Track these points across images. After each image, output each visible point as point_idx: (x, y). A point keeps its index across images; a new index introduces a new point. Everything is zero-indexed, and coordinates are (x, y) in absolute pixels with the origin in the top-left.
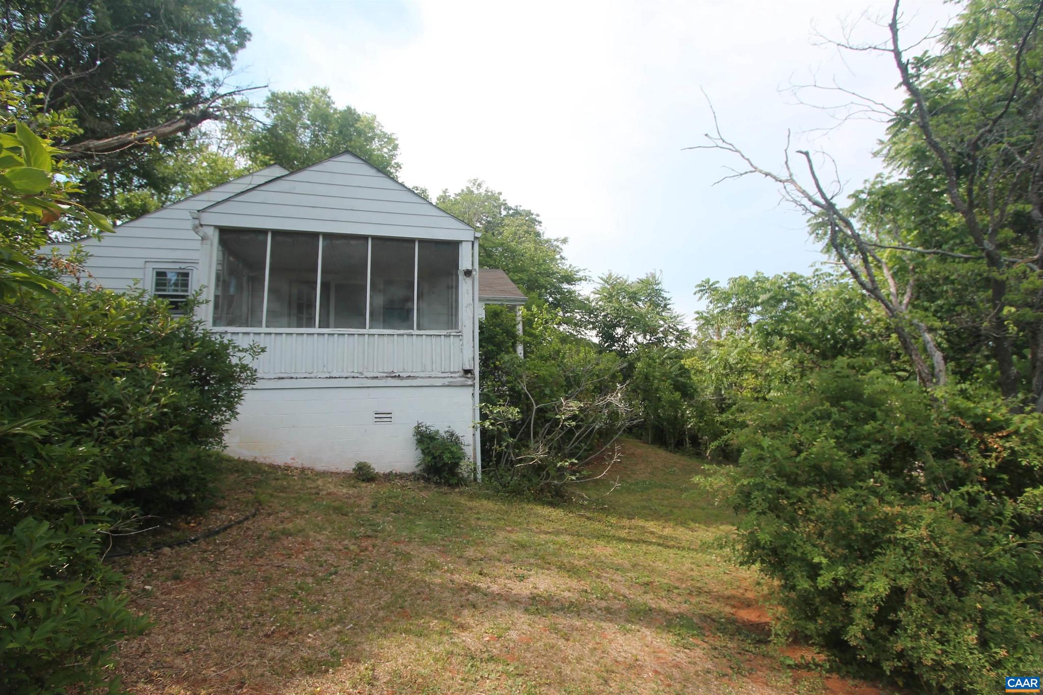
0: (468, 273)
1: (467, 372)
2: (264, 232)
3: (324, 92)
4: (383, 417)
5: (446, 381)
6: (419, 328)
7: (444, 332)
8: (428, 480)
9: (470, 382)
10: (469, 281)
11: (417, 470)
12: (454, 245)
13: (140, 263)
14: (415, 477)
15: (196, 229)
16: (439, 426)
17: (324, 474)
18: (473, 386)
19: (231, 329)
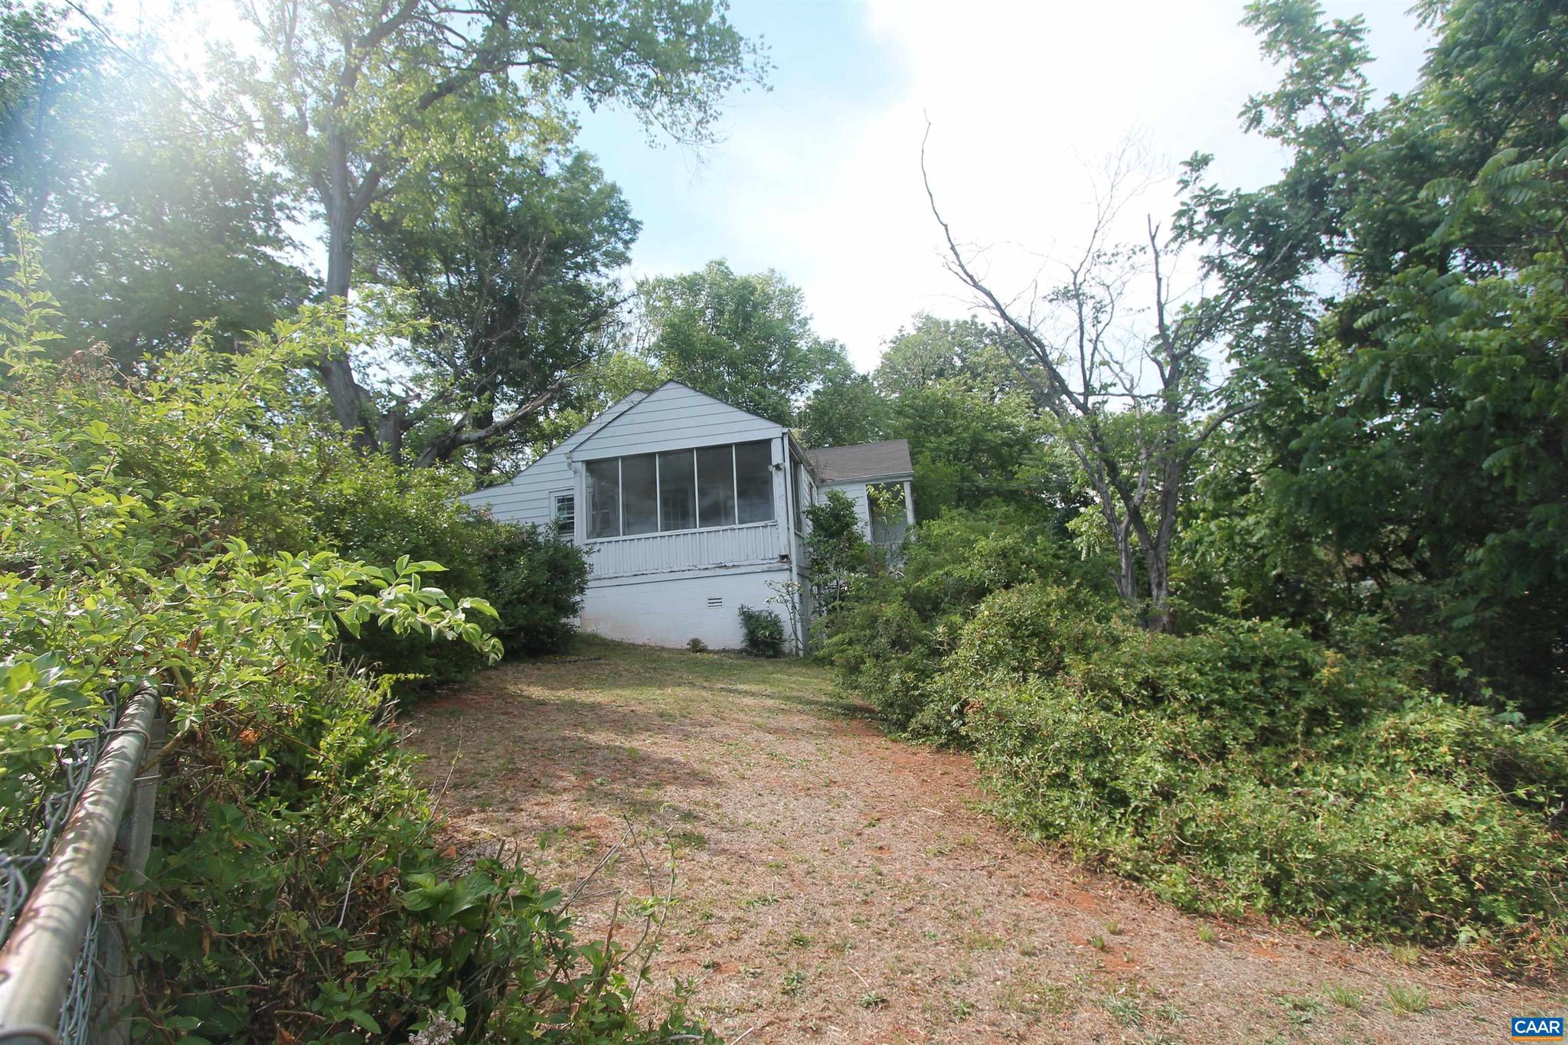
0: (778, 467)
1: (783, 557)
2: (616, 459)
3: (720, 264)
4: (715, 602)
5: (765, 568)
6: (741, 522)
7: (762, 523)
8: (749, 653)
9: (786, 566)
10: (781, 474)
11: (744, 645)
12: (766, 443)
13: (546, 494)
14: (741, 651)
15: (569, 465)
16: (758, 606)
17: (671, 650)
18: (790, 570)
19: (599, 540)
